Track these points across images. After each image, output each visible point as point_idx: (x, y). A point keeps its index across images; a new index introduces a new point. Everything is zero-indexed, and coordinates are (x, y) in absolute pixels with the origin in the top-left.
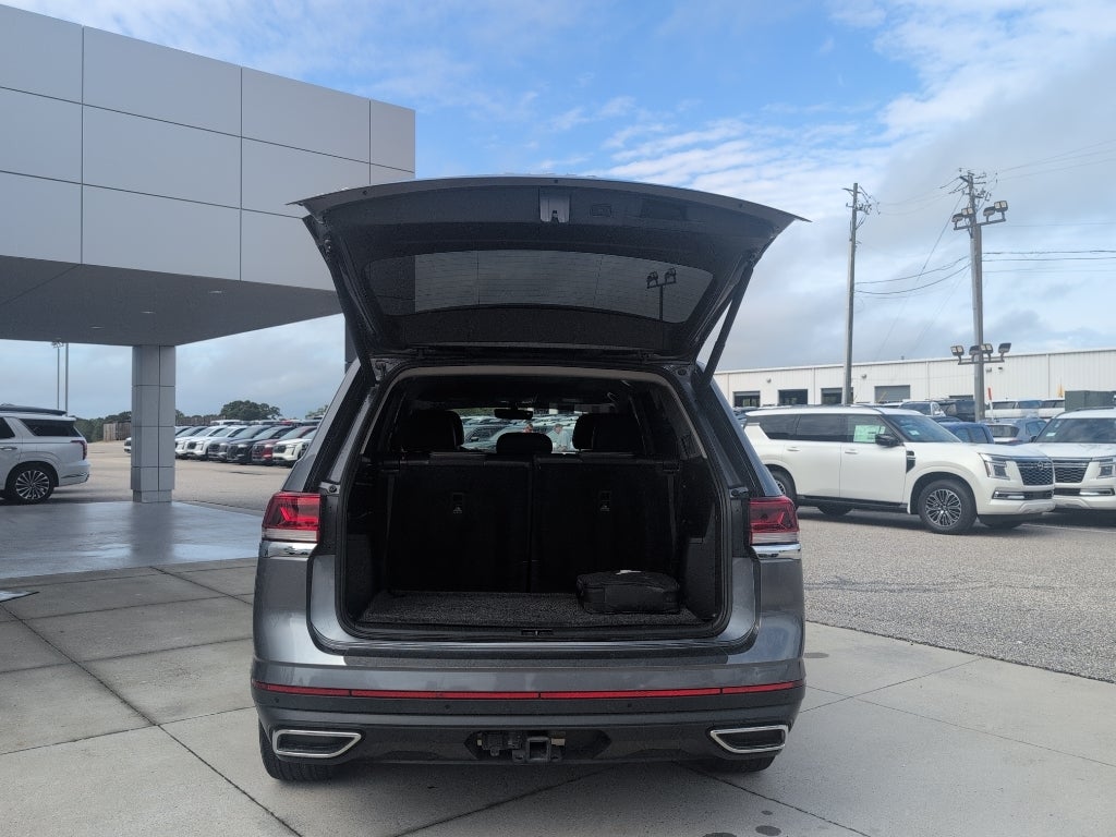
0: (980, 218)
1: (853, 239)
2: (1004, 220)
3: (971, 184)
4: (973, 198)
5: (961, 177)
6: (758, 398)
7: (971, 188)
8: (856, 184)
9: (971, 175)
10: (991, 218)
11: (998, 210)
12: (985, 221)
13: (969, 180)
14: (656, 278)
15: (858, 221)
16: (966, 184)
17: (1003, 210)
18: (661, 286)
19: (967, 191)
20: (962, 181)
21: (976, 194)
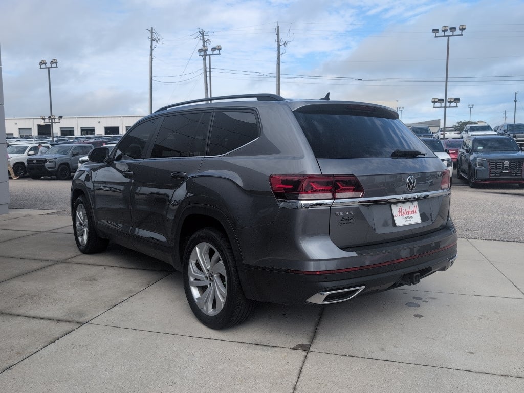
0: (209, 52)
1: (151, 55)
2: (220, 54)
3: (203, 35)
4: (204, 42)
5: (199, 32)
6: (94, 130)
7: (203, 38)
8: (152, 28)
9: (203, 32)
10: (215, 52)
11: (218, 49)
12: (212, 53)
13: (202, 33)
14: (45, 64)
15: (153, 47)
16: (201, 35)
17: (219, 49)
18: (49, 68)
19: (202, 38)
20: (199, 33)
21: (205, 40)
